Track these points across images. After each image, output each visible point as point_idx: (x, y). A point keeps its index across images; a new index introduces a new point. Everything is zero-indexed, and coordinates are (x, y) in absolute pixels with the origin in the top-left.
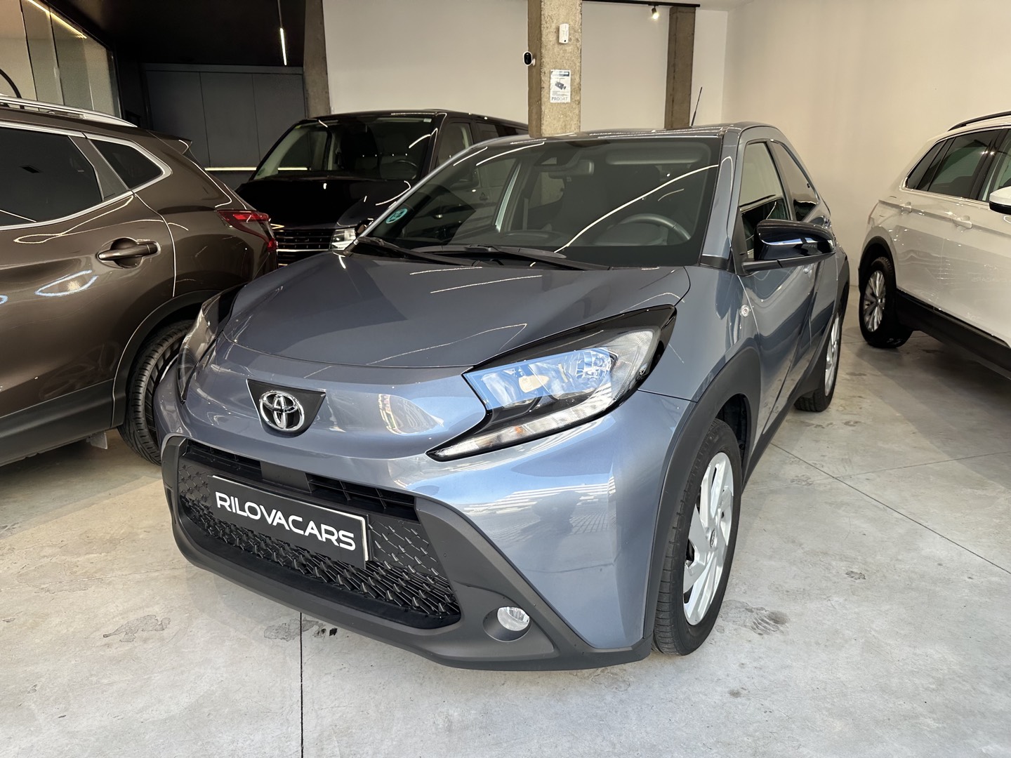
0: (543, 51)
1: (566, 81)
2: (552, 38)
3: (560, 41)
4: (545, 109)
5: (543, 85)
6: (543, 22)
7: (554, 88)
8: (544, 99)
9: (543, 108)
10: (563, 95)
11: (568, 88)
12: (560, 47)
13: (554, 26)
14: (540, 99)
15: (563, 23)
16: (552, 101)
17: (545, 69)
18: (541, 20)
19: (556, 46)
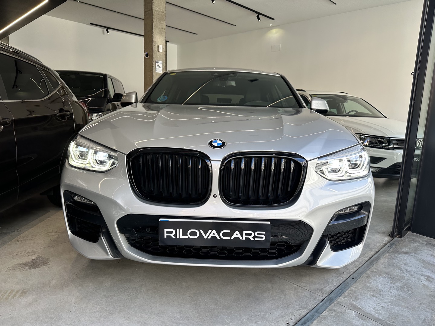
0: (153, 53)
1: (161, 65)
2: (157, 49)
3: (159, 51)
4: (154, 74)
5: (154, 66)
6: (153, 43)
7: (157, 67)
8: (154, 71)
9: (153, 74)
10: (160, 70)
11: (161, 68)
12: (159, 53)
13: (157, 45)
14: (152, 71)
15: (160, 45)
16: (157, 72)
17: (154, 60)
18: (152, 43)
19: (157, 52)
